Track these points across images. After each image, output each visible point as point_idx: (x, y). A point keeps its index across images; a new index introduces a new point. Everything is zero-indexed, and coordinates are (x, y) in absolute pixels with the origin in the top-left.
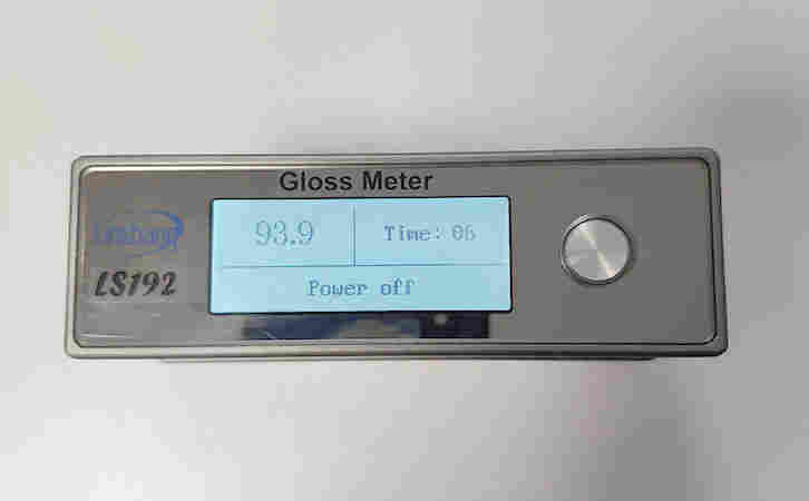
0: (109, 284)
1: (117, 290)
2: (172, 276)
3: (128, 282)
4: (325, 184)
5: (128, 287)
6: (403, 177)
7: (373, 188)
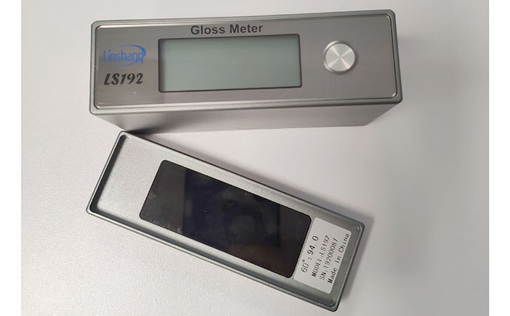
0: (111, 79)
1: (115, 82)
2: (141, 75)
3: (120, 79)
4: (212, 31)
5: (120, 81)
6: (249, 27)
7: (234, 32)
